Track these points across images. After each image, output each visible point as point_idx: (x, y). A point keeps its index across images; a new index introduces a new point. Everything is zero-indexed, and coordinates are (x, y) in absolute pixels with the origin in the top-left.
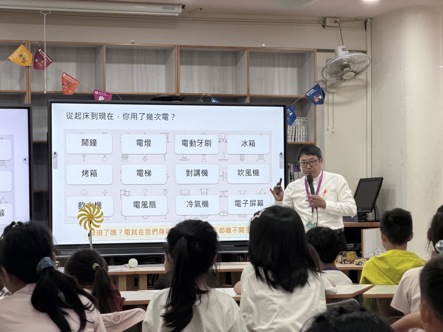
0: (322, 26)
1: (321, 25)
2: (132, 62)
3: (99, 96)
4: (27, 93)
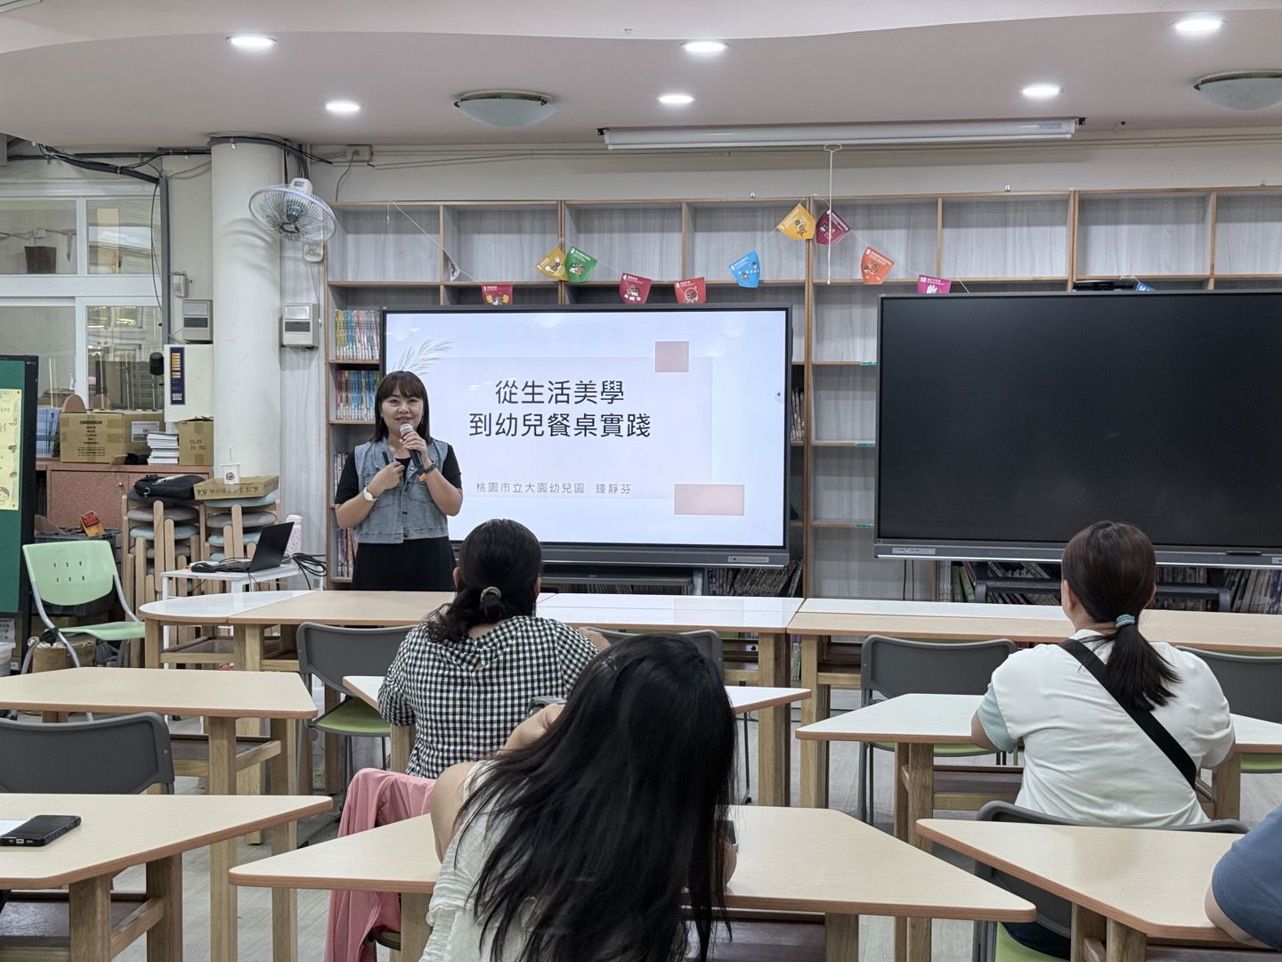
2: (1005, 224)
3: (927, 285)
4: (806, 285)
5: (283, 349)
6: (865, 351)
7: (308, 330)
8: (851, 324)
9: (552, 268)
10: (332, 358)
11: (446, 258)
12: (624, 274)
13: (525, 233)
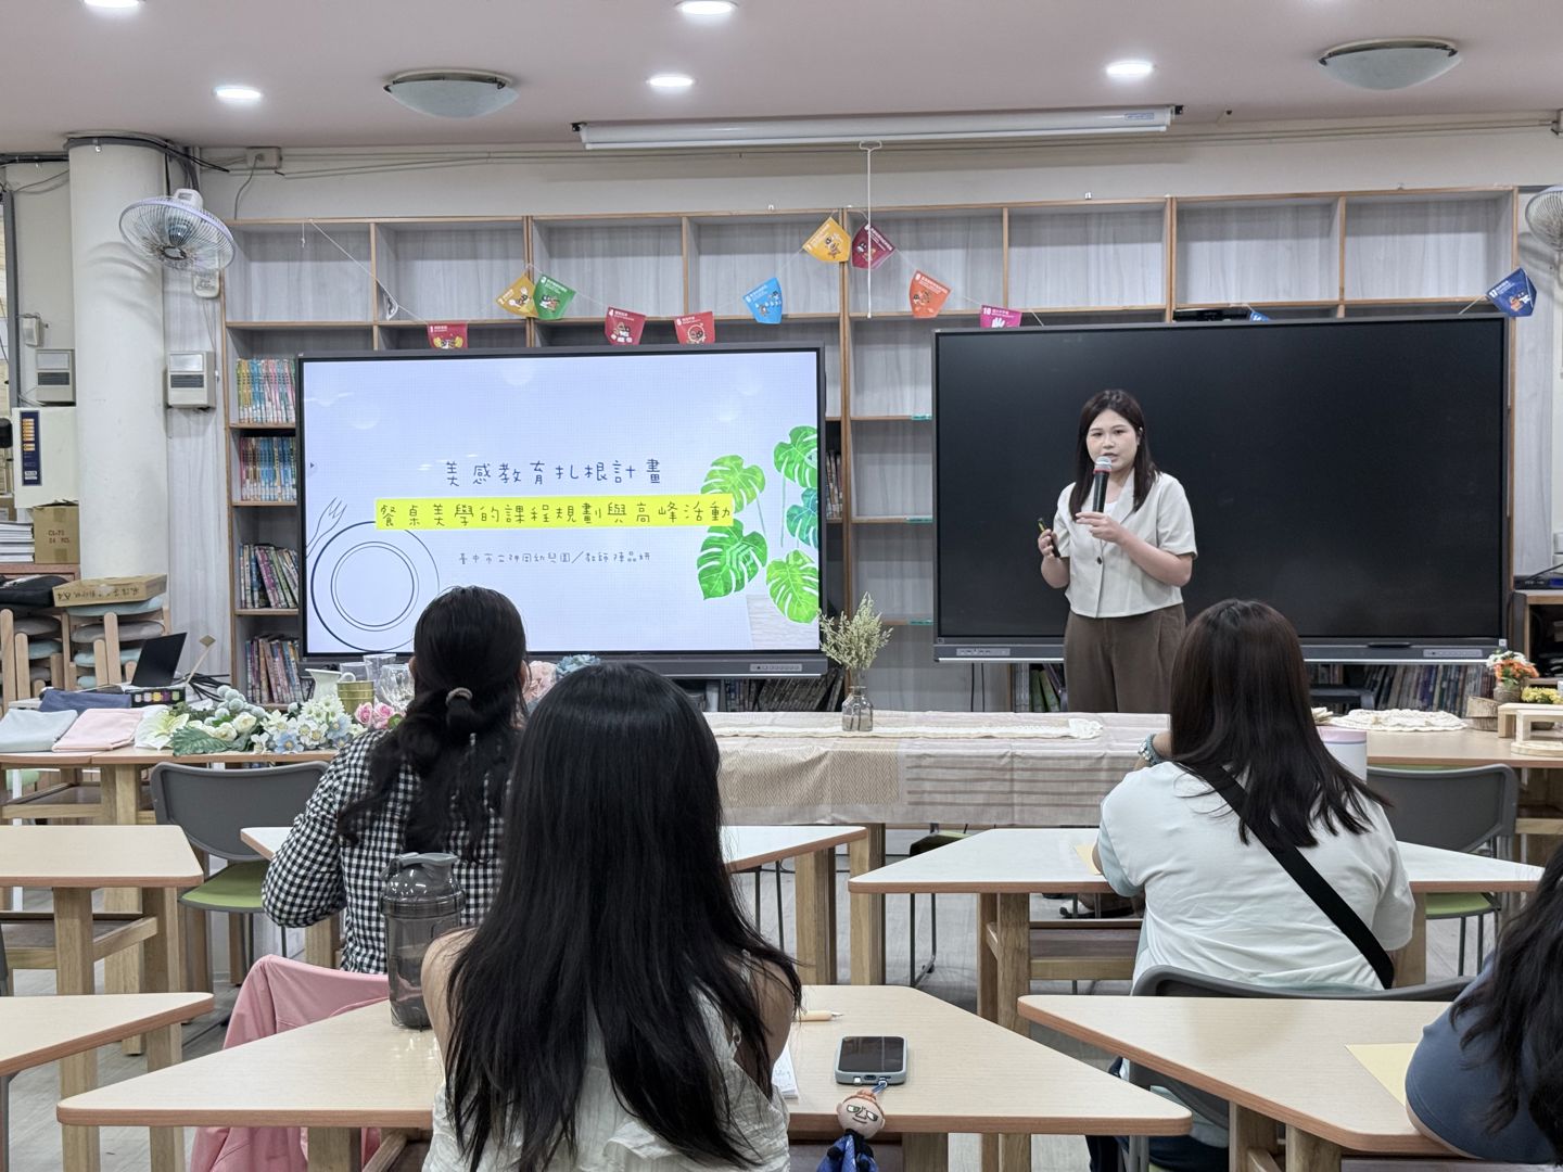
0: (1553, 130)
1: (1550, 128)
2: (1086, 241)
3: (993, 317)
4: (841, 319)
5: (169, 410)
6: (917, 402)
7: (202, 386)
8: (898, 367)
9: (518, 302)
10: (234, 421)
11: (380, 291)
12: (610, 309)
13: (481, 258)
